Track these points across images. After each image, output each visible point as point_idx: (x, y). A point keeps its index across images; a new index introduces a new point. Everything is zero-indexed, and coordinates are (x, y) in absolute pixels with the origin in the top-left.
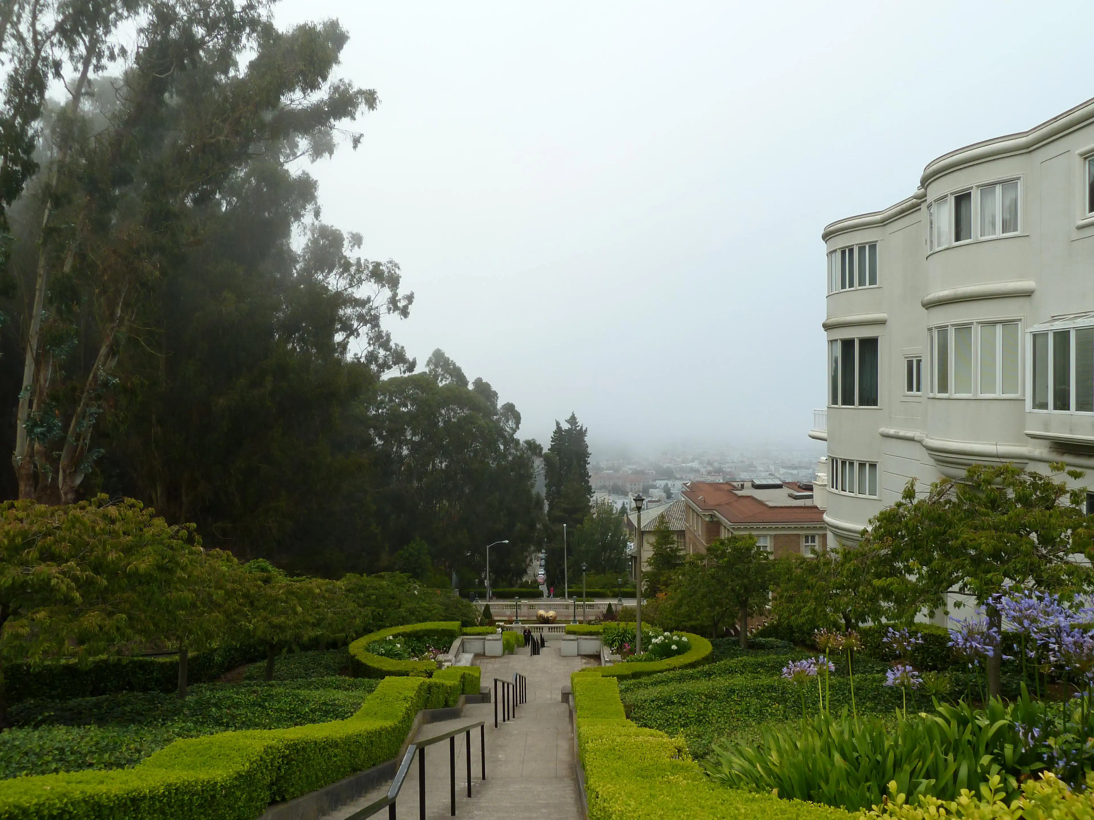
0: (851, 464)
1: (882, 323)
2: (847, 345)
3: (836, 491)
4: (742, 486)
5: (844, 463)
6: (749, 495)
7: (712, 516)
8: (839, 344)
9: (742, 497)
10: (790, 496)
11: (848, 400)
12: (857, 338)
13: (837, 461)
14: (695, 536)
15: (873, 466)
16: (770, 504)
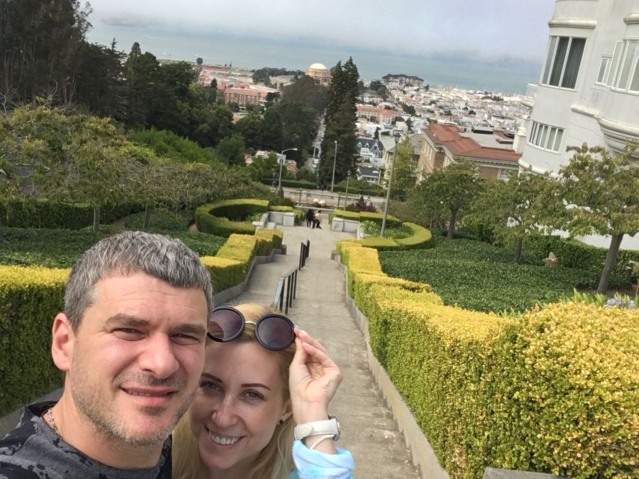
0: (546, 127)
1: (591, 28)
2: (564, 40)
3: (532, 145)
4: (465, 130)
5: (541, 126)
6: (469, 136)
7: (440, 149)
8: (558, 39)
9: (464, 137)
10: (497, 140)
11: (554, 82)
12: (572, 37)
13: (537, 124)
14: (426, 161)
15: (561, 131)
16: (482, 145)
